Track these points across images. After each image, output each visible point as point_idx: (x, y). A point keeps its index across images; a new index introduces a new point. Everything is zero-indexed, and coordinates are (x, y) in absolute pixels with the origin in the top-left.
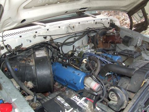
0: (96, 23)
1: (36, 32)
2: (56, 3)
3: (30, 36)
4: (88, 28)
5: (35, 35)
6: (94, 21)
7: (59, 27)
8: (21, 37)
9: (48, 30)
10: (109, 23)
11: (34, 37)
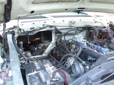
0: (96, 22)
1: (45, 22)
2: (58, 2)
3: (40, 24)
4: (88, 25)
5: (44, 24)
6: (94, 20)
7: (63, 21)
8: (34, 24)
9: (54, 22)
10: (108, 23)
11: (43, 25)
